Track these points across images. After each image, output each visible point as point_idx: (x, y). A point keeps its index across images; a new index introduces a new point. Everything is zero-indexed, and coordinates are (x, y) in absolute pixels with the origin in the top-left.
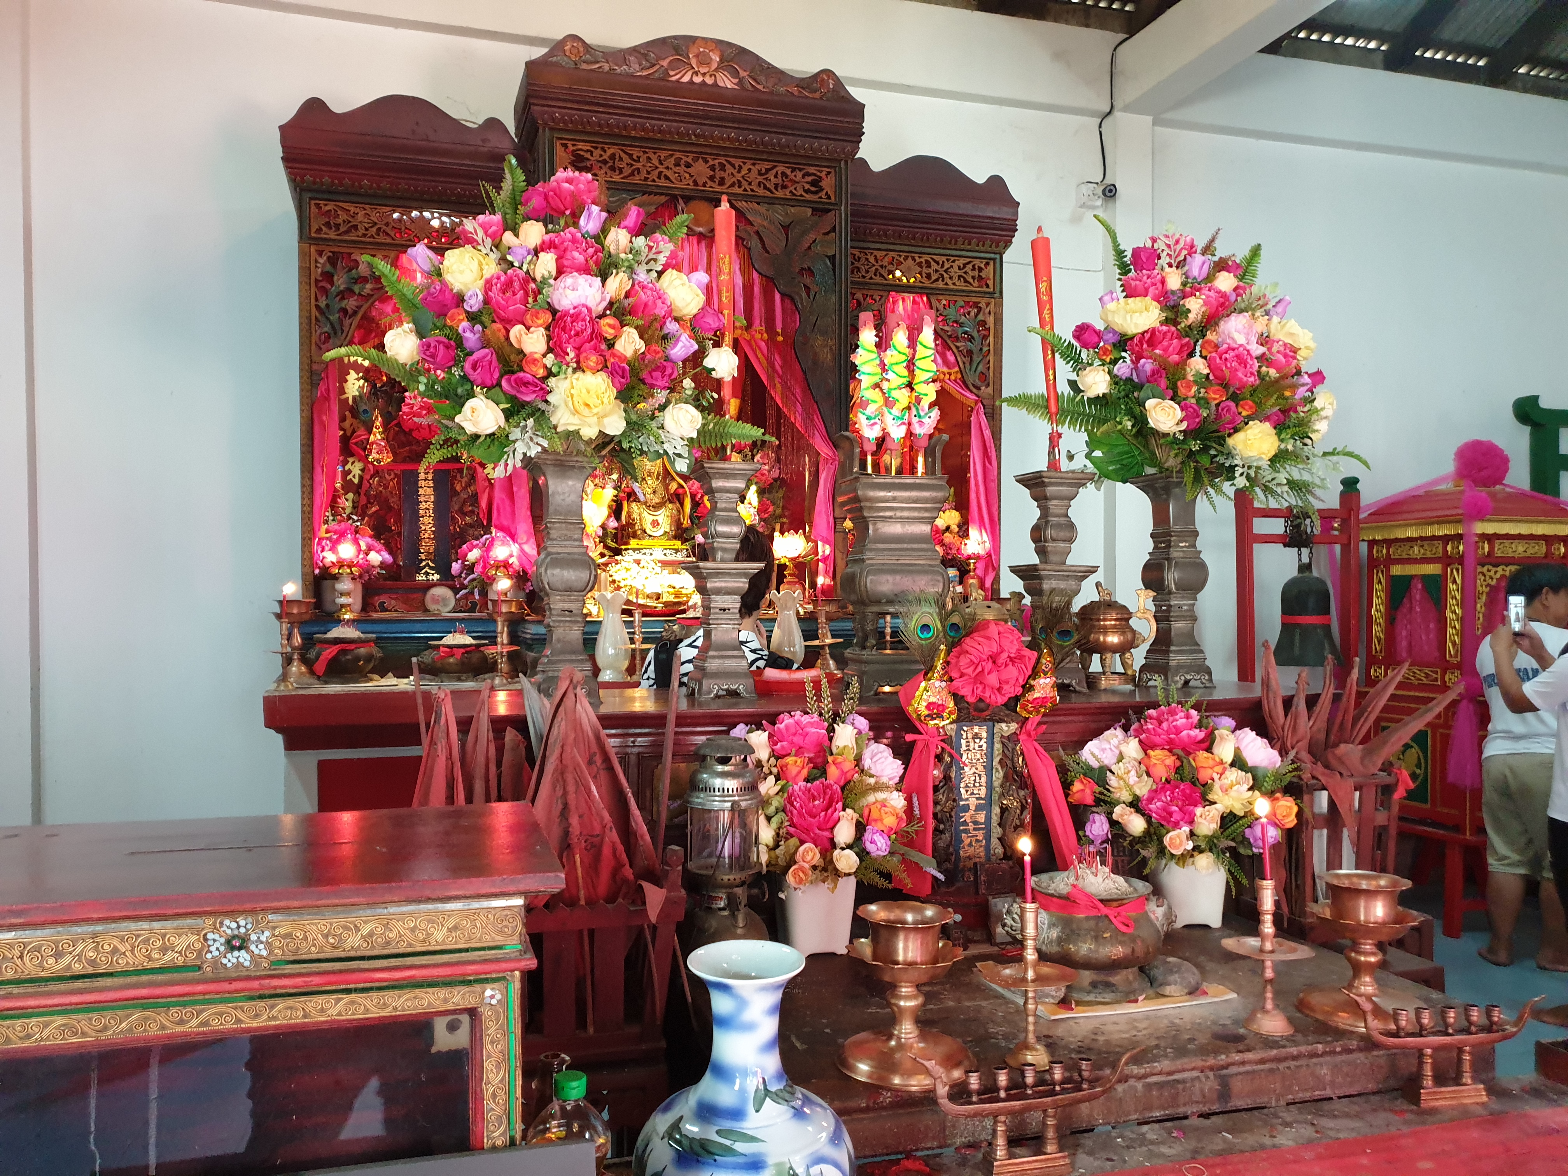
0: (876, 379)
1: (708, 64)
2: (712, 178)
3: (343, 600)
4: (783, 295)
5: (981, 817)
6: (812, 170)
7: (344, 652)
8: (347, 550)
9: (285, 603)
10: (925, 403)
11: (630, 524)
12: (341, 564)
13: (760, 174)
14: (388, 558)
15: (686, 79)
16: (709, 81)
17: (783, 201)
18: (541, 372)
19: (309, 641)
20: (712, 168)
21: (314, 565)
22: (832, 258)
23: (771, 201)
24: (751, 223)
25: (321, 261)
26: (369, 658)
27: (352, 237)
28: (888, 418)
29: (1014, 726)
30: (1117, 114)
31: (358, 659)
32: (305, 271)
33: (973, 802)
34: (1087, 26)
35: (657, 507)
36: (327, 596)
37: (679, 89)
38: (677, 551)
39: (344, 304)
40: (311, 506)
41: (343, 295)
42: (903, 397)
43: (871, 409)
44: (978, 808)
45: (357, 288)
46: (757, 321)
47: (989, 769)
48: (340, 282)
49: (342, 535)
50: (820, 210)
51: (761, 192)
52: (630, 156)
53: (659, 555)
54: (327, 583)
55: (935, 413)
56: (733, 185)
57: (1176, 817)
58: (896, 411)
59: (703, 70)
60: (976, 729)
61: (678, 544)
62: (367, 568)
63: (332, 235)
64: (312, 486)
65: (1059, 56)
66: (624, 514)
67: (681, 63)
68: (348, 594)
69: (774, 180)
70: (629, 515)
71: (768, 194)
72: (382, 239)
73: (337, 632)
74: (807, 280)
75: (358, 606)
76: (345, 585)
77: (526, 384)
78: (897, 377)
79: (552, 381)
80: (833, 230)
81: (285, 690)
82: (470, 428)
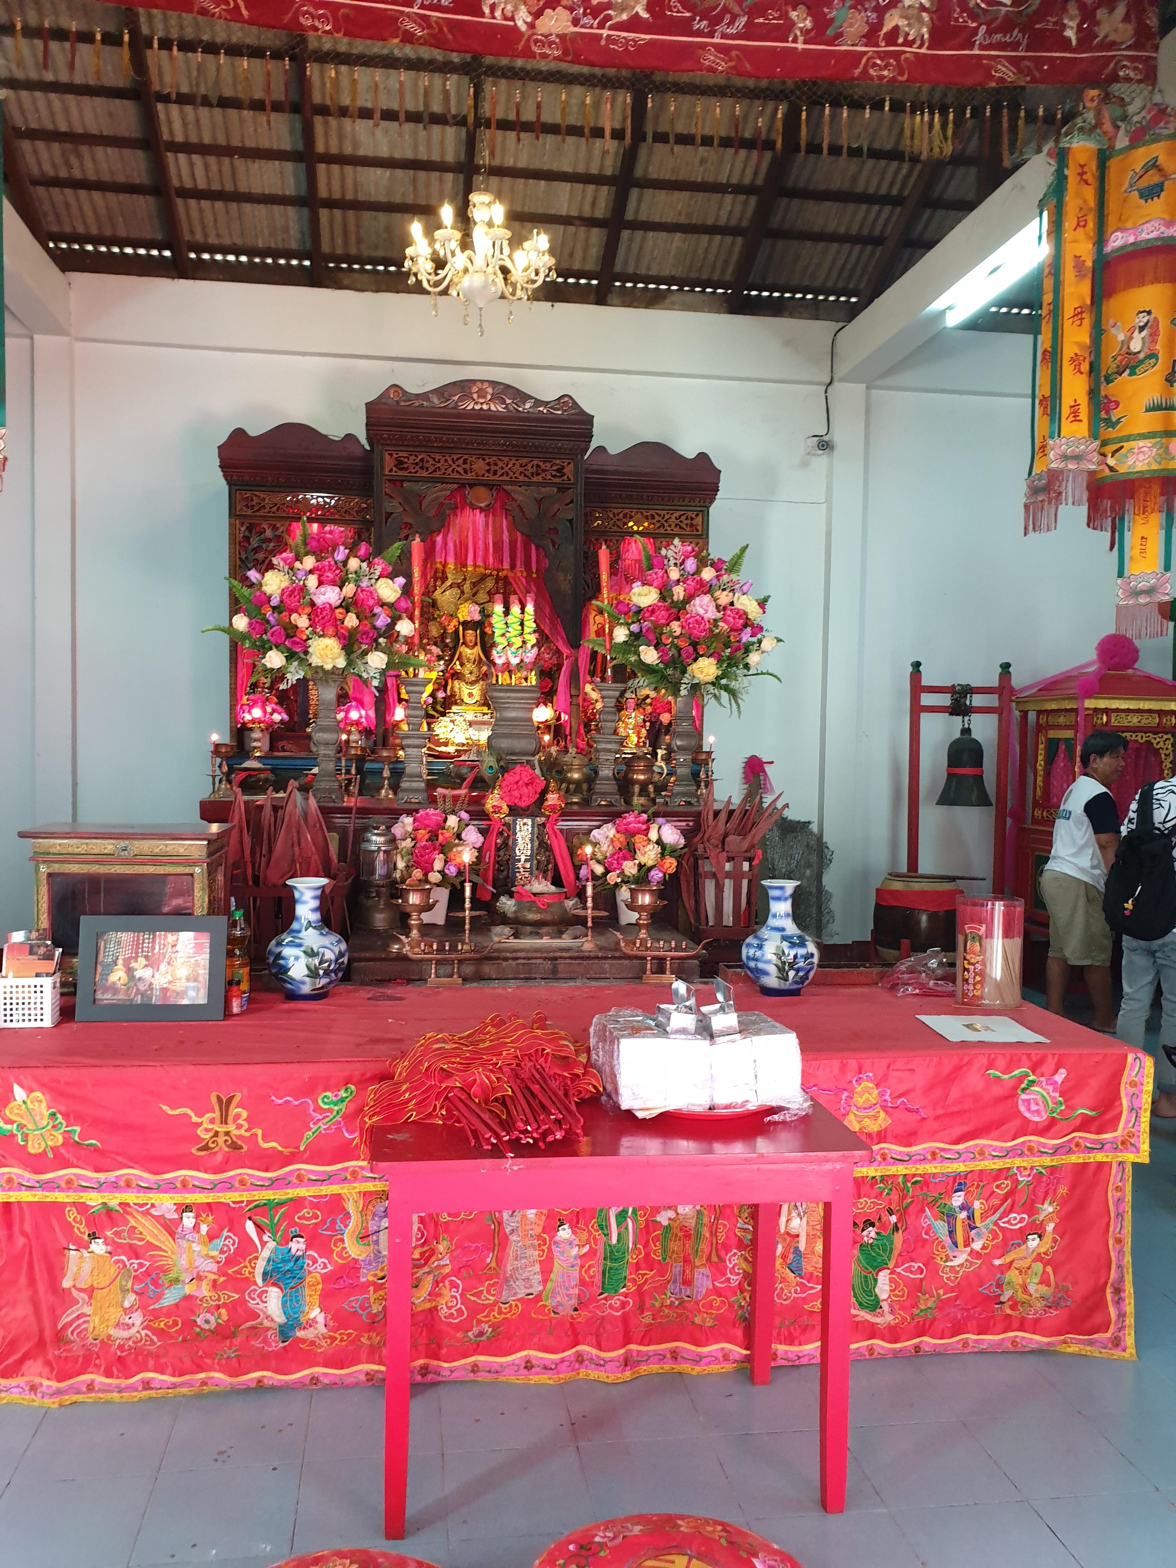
0: (503, 631)
1: (485, 397)
2: (488, 471)
3: (255, 744)
4: (537, 547)
5: (528, 865)
6: (557, 462)
7: (250, 776)
8: (257, 713)
9: (217, 746)
10: (529, 645)
11: (453, 695)
12: (253, 721)
13: (521, 466)
14: (286, 717)
15: (470, 407)
16: (485, 407)
17: (538, 484)
18: (305, 637)
19: (231, 770)
20: (489, 464)
21: (237, 722)
22: (570, 521)
23: (528, 484)
24: (513, 499)
25: (243, 529)
26: (266, 780)
27: (261, 513)
28: (509, 653)
29: (543, 819)
30: (835, 384)
31: (259, 780)
32: (232, 535)
33: (523, 858)
34: (817, 318)
35: (472, 683)
36: (247, 741)
37: (466, 414)
38: (484, 714)
39: (256, 556)
40: (236, 684)
41: (256, 550)
42: (518, 642)
43: (500, 647)
44: (526, 861)
45: (264, 546)
46: (518, 563)
47: (532, 840)
48: (254, 543)
49: (255, 703)
50: (562, 489)
51: (522, 478)
52: (434, 459)
53: (470, 716)
54: (246, 733)
55: (535, 650)
56: (502, 475)
57: (615, 866)
58: (513, 649)
59: (482, 400)
60: (525, 820)
61: (485, 709)
62: (272, 723)
63: (249, 512)
64: (236, 672)
65: (789, 343)
66: (449, 688)
67: (468, 396)
68: (258, 740)
69: (531, 470)
70: (452, 687)
71: (527, 480)
72: (280, 514)
73: (248, 764)
74: (553, 536)
75: (266, 748)
76: (256, 735)
77: (297, 643)
78: (515, 629)
79: (310, 642)
80: (571, 502)
81: (216, 797)
82: (269, 665)
